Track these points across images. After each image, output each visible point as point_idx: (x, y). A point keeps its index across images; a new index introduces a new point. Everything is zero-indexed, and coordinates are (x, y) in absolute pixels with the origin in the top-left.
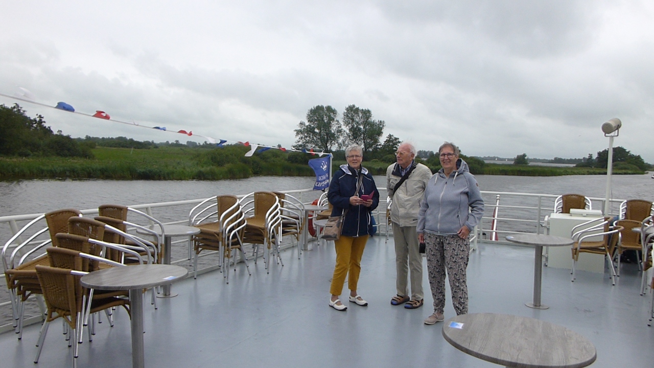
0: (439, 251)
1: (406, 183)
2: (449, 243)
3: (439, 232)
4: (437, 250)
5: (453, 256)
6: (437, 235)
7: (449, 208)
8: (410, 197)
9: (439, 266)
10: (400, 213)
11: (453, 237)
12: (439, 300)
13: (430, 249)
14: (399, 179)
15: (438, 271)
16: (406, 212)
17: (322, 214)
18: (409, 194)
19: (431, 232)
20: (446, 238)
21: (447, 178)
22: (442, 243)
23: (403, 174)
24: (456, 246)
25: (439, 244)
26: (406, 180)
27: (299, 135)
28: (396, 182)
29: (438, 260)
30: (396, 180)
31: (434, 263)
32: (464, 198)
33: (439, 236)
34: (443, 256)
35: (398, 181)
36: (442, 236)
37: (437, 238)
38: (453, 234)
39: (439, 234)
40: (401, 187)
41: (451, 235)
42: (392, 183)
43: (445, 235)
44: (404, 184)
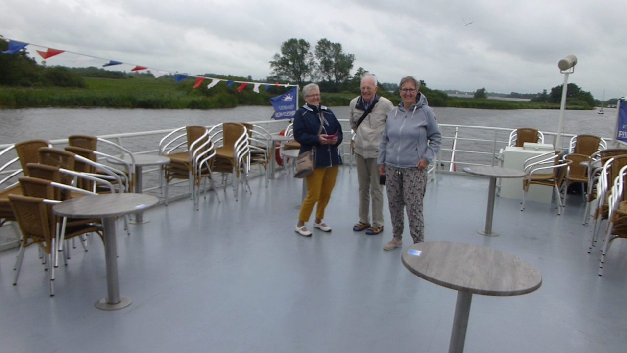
0: (398, 182)
1: (369, 117)
2: (408, 176)
3: (398, 165)
4: (396, 181)
5: (411, 187)
6: (396, 168)
7: (408, 142)
9: (398, 196)
10: (364, 145)
11: (411, 170)
13: (390, 181)
14: (362, 113)
15: (397, 201)
16: (369, 144)
17: (289, 144)
18: (372, 127)
19: (392, 165)
21: (406, 112)
22: (401, 175)
23: (366, 108)
24: (414, 178)
25: (398, 176)
26: (370, 114)
27: (274, 67)
28: (360, 116)
29: (397, 191)
30: (360, 114)
31: (394, 193)
32: (423, 131)
33: (399, 168)
34: (401, 187)
35: (362, 115)
36: (402, 168)
37: (396, 171)
38: (412, 166)
39: (398, 166)
40: (364, 120)
41: (409, 167)
42: (356, 116)
43: (404, 167)
44: (367, 117)
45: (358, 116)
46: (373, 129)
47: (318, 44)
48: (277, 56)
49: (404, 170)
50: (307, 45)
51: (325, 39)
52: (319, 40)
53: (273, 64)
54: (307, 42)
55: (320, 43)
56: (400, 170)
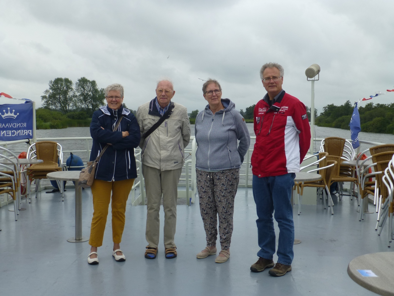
0: (211, 187)
1: (166, 123)
2: (219, 179)
3: (209, 169)
4: (208, 187)
5: (222, 191)
6: (208, 172)
8: (172, 139)
9: (211, 202)
10: (162, 156)
11: (223, 173)
12: (212, 235)
13: (201, 186)
14: (157, 119)
15: (211, 208)
16: (168, 154)
18: (169, 135)
19: (203, 170)
20: (217, 174)
21: (214, 115)
22: (213, 180)
23: (162, 114)
24: (226, 181)
25: (210, 181)
26: (166, 120)
27: (44, 100)
28: (154, 123)
29: (209, 197)
30: (154, 120)
31: (206, 200)
32: (231, 134)
33: (210, 173)
34: (213, 193)
35: (156, 122)
36: (213, 172)
37: (207, 175)
38: (223, 169)
39: (209, 171)
40: (160, 127)
41: (221, 171)
42: (149, 123)
43: (215, 171)
44: (163, 124)
45: (152, 123)
46: (170, 137)
47: (78, 82)
48: (47, 91)
49: (215, 174)
50: (70, 82)
51: (84, 78)
52: (80, 78)
53: (44, 97)
54: (70, 80)
55: (79, 80)
56: (211, 174)
